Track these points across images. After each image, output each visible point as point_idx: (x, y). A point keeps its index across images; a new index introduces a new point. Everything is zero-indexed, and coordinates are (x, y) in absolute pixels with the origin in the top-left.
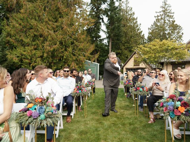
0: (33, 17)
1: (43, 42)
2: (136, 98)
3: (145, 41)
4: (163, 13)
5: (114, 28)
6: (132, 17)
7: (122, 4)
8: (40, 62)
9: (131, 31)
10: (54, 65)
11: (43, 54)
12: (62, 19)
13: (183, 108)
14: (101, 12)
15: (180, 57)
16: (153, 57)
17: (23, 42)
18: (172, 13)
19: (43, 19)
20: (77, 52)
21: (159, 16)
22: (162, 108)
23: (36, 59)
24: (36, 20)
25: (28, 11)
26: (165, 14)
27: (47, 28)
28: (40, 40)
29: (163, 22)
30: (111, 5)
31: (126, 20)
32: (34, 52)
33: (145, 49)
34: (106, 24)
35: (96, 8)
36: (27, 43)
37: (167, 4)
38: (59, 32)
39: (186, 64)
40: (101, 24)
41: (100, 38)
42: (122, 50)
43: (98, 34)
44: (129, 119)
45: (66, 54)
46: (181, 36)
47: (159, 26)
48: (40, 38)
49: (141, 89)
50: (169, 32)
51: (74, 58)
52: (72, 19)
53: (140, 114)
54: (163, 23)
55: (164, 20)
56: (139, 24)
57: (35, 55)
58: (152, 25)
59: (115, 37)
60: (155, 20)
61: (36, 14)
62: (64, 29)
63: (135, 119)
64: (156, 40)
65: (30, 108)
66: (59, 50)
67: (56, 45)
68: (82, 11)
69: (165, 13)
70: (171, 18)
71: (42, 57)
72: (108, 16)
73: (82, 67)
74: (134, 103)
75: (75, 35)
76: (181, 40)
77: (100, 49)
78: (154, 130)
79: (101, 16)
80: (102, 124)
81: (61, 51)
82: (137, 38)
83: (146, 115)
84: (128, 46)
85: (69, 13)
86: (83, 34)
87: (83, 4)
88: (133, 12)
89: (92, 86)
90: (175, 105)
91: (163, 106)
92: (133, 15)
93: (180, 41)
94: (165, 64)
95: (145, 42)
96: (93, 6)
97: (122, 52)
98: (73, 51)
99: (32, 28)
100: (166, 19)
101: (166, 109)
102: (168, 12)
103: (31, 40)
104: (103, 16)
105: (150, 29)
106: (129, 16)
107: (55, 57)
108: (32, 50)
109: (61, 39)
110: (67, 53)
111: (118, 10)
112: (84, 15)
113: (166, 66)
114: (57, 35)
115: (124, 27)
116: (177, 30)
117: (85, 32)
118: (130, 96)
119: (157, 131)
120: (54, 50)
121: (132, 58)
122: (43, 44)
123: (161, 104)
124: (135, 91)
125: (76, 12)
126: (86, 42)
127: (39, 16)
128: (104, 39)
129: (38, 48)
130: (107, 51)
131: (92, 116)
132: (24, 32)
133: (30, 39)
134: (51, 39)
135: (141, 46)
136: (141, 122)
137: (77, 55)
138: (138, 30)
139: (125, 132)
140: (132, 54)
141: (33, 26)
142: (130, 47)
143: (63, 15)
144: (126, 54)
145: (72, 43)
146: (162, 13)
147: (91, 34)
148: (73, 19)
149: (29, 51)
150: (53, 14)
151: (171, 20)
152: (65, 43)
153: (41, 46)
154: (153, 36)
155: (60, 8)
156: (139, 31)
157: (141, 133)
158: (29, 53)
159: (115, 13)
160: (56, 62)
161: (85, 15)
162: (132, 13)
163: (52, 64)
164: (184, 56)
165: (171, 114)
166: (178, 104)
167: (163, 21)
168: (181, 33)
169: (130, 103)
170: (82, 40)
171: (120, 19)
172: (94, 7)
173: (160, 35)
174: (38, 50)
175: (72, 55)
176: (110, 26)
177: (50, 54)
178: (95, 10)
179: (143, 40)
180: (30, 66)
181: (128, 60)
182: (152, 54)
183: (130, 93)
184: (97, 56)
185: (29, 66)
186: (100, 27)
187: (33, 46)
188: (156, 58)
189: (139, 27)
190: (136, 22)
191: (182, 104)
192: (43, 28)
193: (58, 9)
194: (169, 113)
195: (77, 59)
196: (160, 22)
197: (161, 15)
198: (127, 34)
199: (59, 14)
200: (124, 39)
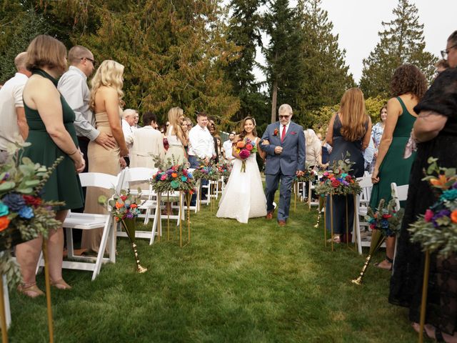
0: (121, 44)
1: (139, 94)
4: (398, 26)
5: (284, 60)
6: (325, 34)
7: (306, 3)
12: (176, 47)
14: (256, 22)
18: (418, 27)
19: (139, 48)
21: (388, 33)
24: (125, 50)
25: (113, 32)
27: (148, 66)
28: (134, 90)
29: (397, 46)
30: (278, 8)
31: (314, 41)
34: (265, 50)
35: (244, 12)
37: (409, 4)
38: (170, 74)
40: (255, 51)
41: (251, 82)
43: (249, 71)
47: (387, 55)
48: (133, 85)
54: (396, 50)
55: (400, 42)
56: (342, 52)
58: (372, 54)
59: (286, 79)
60: (380, 43)
62: (181, 69)
67: (166, 102)
68: (215, 26)
69: (402, 27)
70: (418, 38)
72: (270, 31)
75: (201, 80)
77: (251, 107)
79: (255, 31)
82: (334, 83)
84: (315, 101)
86: (217, 78)
87: (219, 12)
88: (329, 21)
92: (329, 30)
96: (238, 8)
100: (404, 40)
102: (410, 24)
104: (260, 30)
105: (367, 62)
106: (320, 31)
109: (174, 88)
111: (294, 19)
112: (219, 36)
114: (167, 81)
115: (307, 57)
116: (429, 66)
117: (222, 74)
120: (162, 109)
125: (203, 30)
126: (222, 95)
127: (131, 41)
128: (262, 83)
130: (266, 110)
134: (156, 89)
138: (341, 62)
142: (320, 102)
143: (177, 37)
144: (308, 120)
145: (195, 96)
146: (394, 27)
147: (233, 72)
150: (159, 36)
151: (417, 41)
152: (181, 97)
154: (371, 80)
155: (173, 23)
156: (341, 67)
159: (288, 27)
161: (222, 35)
162: (326, 23)
167: (396, 44)
170: (215, 90)
171: (297, 41)
172: (241, 11)
176: (275, 54)
178: (243, 17)
186: (254, 56)
189: (341, 57)
190: (336, 46)
193: (168, 26)
196: (391, 46)
197: (392, 30)
198: (315, 74)
199: (170, 36)
200: (305, 85)
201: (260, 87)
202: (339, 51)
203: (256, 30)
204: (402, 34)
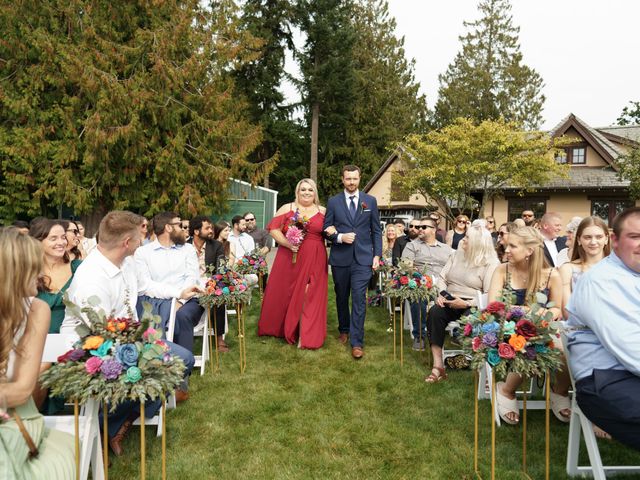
0: (41, 19)
1: (79, 112)
2: (397, 309)
3: (427, 119)
4: (485, 27)
5: (328, 70)
6: (386, 35)
8: (71, 185)
9: (385, 84)
10: (120, 194)
11: (81, 157)
12: (148, 31)
13: (522, 338)
14: (284, 12)
15: (530, 177)
16: (452, 176)
17: (4, 111)
18: (514, 29)
19: (78, 30)
20: (200, 151)
21: (472, 37)
22: (467, 341)
23: (56, 173)
24: (50, 30)
26: (493, 30)
27: (95, 62)
28: (69, 105)
29: (485, 56)
31: (369, 45)
32: (46, 146)
33: (428, 147)
34: (299, 55)
36: (17, 112)
38: (136, 77)
39: (548, 198)
40: (283, 56)
41: (279, 104)
42: (353, 146)
43: (275, 87)
44: (375, 371)
45: (165, 158)
46: (539, 106)
47: (472, 70)
48: (66, 96)
49: (412, 282)
50: (504, 92)
51: (193, 171)
52: (184, 34)
53: (409, 356)
54: (484, 62)
55: (489, 51)
56: (409, 61)
57: (51, 160)
58: (451, 67)
59: (331, 101)
60: (462, 51)
61: (50, 9)
62: (155, 68)
63: (395, 372)
64: (461, 119)
65: (92, 349)
66: (137, 144)
67: (128, 127)
68: (218, 5)
69: (491, 29)
70: (511, 46)
71: (75, 165)
72: (306, 26)
73: (221, 202)
74: (392, 322)
75: (195, 91)
76: (538, 119)
77: (280, 142)
78: (448, 403)
79: (283, 27)
80: (295, 391)
81: (144, 145)
82: (402, 107)
83: (425, 359)
84: (374, 134)
85: (172, 12)
86: (223, 89)
88: (390, 17)
89: (258, 269)
90: (502, 332)
91: (470, 335)
92: (392, 30)
93: (534, 122)
94: (486, 197)
95: (429, 122)
97: (352, 153)
98: (187, 147)
99: (35, 61)
100: (494, 48)
101: (479, 342)
102: (502, 26)
103: (34, 104)
104: (290, 25)
105: (444, 78)
106: (379, 31)
107: (123, 168)
108: (39, 140)
109: (145, 103)
110: (165, 153)
111: (341, 10)
112: (225, 22)
113: (491, 203)
114: (130, 90)
115: (361, 68)
116: (528, 86)
117: (231, 83)
118: (379, 302)
119: (454, 403)
120: (121, 141)
121: (385, 174)
122: (79, 121)
123: (466, 327)
124: (395, 287)
125: (197, 8)
126: (230, 117)
127: (62, 18)
128: (295, 105)
129: (60, 134)
130: (302, 147)
131: (262, 368)
132: (5, 71)
133: (30, 98)
134: (109, 103)
135: (415, 138)
136: (411, 380)
137: (203, 161)
138: (407, 79)
139: (366, 409)
140: (385, 160)
141: (38, 54)
142: (380, 135)
143: (150, 16)
144: (365, 161)
145: (185, 119)
146: (482, 28)
147: (249, 89)
148: (187, 34)
149: (27, 146)
150: (115, 11)
151: (510, 51)
152: (158, 119)
153: (71, 126)
154: (452, 103)
156: (408, 84)
157: (409, 412)
158: (27, 149)
159: (332, 18)
160: (126, 183)
161: (230, 21)
162: (387, 20)
163: (115, 193)
164: (543, 174)
165: (491, 355)
166: (510, 327)
167: (484, 51)
168: (539, 96)
169: (379, 322)
170: (219, 109)
171: (346, 42)
173: (475, 100)
174: (59, 139)
175: (184, 162)
176: (314, 61)
177: (107, 155)
178: (264, 3)
179: (422, 116)
180: (31, 197)
181: (371, 181)
182: (449, 164)
183: (379, 292)
184: (269, 166)
185: (28, 198)
186: (282, 64)
187: (42, 126)
188: (459, 179)
189: (408, 70)
190: (401, 52)
191: (519, 328)
192: (80, 64)
194: (487, 353)
195: (203, 173)
196: (477, 55)
197: (478, 33)
198: (372, 94)
199: (137, 13)
200: (359, 109)
201: (291, 110)
202: (406, 62)
203: (284, 24)
204: (491, 39)
